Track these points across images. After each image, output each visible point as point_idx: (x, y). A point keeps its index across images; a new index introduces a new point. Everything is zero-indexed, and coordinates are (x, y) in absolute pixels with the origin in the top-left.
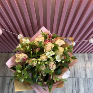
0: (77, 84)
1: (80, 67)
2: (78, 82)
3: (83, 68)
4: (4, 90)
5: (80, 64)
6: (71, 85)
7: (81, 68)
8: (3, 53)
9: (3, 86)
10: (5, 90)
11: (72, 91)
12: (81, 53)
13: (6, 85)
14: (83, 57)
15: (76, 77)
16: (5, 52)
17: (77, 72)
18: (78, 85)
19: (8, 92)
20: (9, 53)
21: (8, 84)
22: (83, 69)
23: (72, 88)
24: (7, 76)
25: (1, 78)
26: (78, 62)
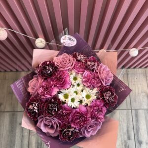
0: (134, 119)
1: (140, 92)
2: (137, 116)
3: (145, 92)
4: (15, 134)
5: (140, 86)
6: (126, 121)
7: (142, 93)
8: (6, 73)
9: (12, 128)
10: (17, 134)
11: (128, 130)
12: (140, 67)
13: (18, 125)
14: (144, 75)
15: (132, 108)
16: (11, 71)
17: (135, 101)
18: (137, 121)
19: (23, 136)
20: (18, 73)
22: (144, 94)
23: (127, 125)
24: (19, 110)
25: (8, 114)
26: (136, 83)
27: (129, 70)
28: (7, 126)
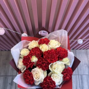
0: (80, 81)
1: (83, 64)
2: (82, 79)
5: (83, 60)
8: (2, 51)
9: (5, 86)
12: (84, 49)
13: (8, 84)
14: (85, 54)
15: (79, 74)
16: (5, 50)
17: (81, 70)
18: (82, 82)
21: (10, 84)
22: (86, 65)
23: (76, 85)
24: (9, 75)
25: (2, 77)
26: (81, 59)
27: (77, 50)
28: (2, 85)
